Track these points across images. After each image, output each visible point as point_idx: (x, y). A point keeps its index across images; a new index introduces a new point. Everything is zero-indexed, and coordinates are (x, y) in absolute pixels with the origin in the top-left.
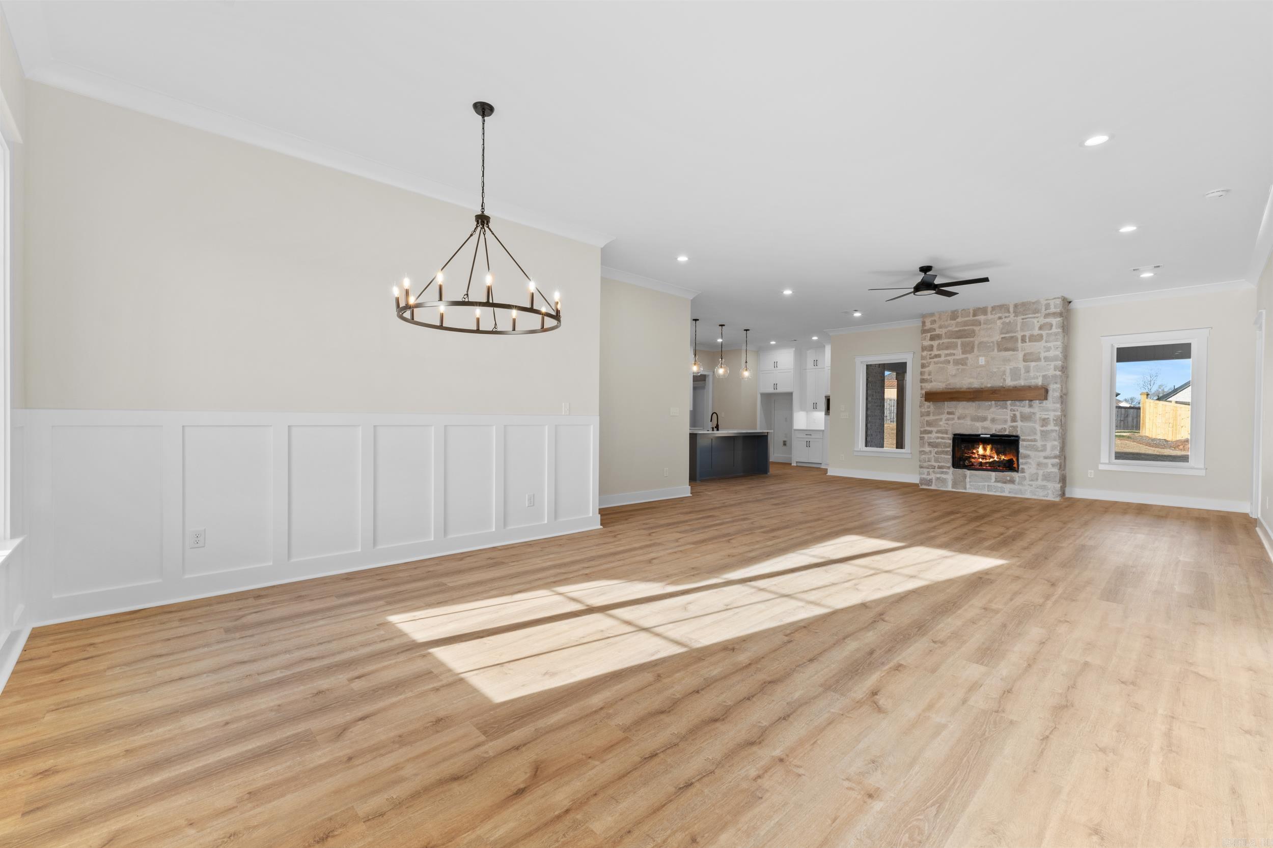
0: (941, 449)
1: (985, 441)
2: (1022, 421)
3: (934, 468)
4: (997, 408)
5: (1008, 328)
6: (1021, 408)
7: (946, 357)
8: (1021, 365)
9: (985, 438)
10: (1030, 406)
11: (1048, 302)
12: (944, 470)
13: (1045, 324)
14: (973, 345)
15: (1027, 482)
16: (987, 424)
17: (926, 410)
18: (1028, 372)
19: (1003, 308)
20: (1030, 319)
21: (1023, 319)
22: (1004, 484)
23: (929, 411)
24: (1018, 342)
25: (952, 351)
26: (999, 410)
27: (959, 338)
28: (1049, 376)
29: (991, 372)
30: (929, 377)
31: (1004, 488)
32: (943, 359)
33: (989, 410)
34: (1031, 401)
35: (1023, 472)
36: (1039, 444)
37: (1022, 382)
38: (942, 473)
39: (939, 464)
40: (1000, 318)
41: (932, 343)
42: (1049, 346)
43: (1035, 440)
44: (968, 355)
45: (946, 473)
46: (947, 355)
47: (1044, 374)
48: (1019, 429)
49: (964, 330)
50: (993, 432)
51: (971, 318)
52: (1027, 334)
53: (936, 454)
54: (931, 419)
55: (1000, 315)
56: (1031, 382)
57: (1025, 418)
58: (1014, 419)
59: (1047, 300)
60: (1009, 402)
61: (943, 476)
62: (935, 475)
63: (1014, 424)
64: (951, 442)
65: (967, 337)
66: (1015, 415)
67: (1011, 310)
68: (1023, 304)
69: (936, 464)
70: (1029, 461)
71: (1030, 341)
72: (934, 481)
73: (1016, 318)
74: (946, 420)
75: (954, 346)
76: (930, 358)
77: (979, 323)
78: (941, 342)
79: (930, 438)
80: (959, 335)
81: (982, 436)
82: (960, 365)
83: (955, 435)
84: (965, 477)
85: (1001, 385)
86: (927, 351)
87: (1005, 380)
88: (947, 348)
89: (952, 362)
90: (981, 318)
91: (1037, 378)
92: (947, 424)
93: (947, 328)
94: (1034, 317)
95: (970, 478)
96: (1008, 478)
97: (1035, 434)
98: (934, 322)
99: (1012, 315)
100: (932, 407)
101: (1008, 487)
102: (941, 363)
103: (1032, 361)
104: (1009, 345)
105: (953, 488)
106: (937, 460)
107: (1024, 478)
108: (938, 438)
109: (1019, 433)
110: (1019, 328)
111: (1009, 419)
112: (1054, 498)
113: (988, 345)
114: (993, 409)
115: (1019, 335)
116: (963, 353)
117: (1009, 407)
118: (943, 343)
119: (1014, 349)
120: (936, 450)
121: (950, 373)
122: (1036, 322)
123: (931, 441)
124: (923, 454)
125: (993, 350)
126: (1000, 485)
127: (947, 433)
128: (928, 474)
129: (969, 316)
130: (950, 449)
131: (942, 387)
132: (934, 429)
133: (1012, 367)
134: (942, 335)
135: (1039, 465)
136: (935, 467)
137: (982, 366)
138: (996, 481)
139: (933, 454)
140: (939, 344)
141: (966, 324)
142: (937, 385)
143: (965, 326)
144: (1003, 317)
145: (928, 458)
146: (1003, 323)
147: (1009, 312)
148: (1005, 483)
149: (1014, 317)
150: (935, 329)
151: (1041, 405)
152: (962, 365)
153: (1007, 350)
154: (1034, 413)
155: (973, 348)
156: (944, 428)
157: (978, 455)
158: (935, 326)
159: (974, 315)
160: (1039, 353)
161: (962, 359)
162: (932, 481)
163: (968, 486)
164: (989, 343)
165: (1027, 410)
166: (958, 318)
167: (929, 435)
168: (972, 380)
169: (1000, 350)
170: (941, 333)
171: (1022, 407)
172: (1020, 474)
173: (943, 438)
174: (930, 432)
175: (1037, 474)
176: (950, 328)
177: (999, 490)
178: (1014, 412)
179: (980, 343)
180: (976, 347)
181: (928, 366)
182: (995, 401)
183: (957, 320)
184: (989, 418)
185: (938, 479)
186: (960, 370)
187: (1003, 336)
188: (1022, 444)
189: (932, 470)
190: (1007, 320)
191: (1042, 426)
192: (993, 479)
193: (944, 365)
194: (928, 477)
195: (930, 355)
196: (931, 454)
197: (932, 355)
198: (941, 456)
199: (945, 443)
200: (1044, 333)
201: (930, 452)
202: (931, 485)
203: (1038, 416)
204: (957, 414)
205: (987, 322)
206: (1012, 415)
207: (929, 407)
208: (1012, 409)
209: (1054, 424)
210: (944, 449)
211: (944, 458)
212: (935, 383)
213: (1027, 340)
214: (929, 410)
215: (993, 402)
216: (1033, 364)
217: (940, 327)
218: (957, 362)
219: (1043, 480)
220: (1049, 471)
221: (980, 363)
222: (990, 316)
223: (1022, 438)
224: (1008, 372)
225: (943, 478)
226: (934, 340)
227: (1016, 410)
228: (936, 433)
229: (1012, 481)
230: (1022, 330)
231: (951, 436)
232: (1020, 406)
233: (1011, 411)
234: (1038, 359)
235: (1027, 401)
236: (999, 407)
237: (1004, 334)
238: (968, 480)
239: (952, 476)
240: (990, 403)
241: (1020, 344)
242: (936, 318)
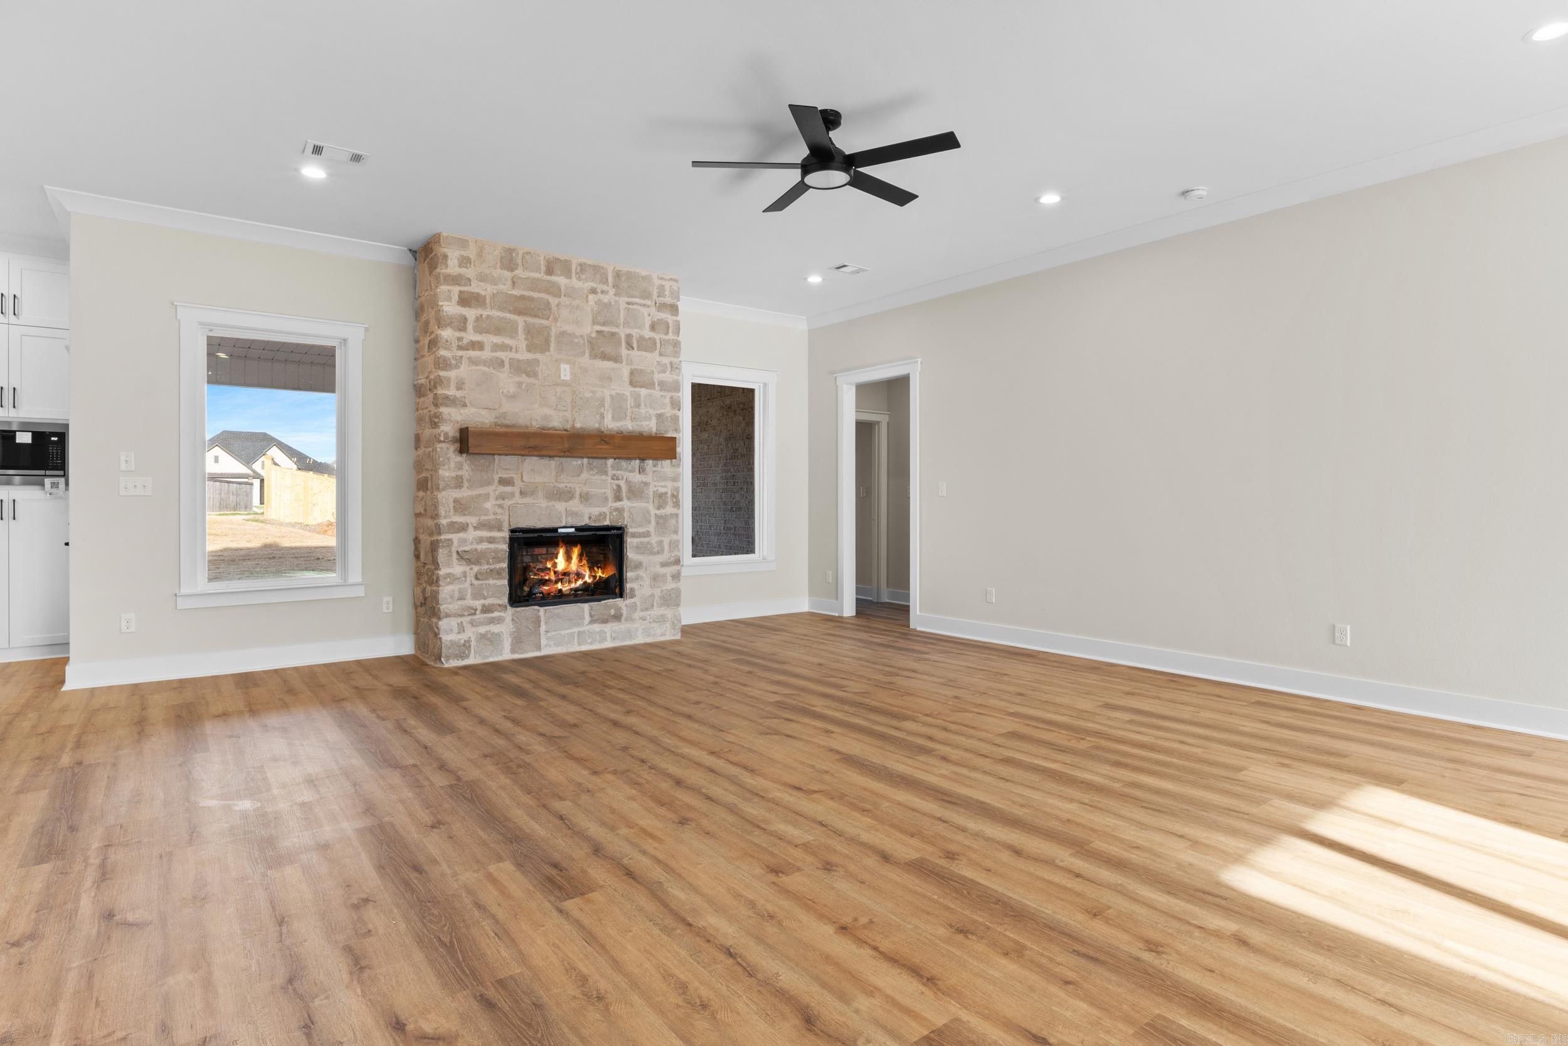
0: (486, 567)
1: (569, 541)
2: (629, 499)
3: (475, 614)
4: (591, 472)
5: (604, 315)
6: (628, 474)
7: (496, 351)
8: (627, 391)
9: (568, 535)
10: (642, 470)
11: (663, 283)
12: (496, 614)
13: (660, 321)
14: (549, 335)
15: (638, 614)
16: (575, 505)
17: (453, 474)
18: (638, 406)
19: (597, 271)
20: (639, 307)
21: (628, 303)
22: (604, 625)
23: (461, 477)
24: (621, 345)
25: (507, 341)
26: (596, 477)
27: (520, 313)
28: (667, 417)
29: (581, 398)
30: (459, 394)
31: (606, 633)
32: (486, 354)
33: (579, 475)
34: (642, 459)
35: (633, 596)
36: (654, 539)
37: (628, 426)
38: (492, 621)
39: (482, 602)
40: (594, 291)
41: (464, 311)
42: (664, 362)
43: (647, 534)
44: (538, 356)
45: (499, 621)
46: (496, 347)
47: (658, 412)
48: (626, 514)
49: (531, 299)
50: (584, 521)
51: (541, 275)
52: (635, 332)
53: (477, 578)
54: (465, 495)
55: (593, 285)
56: (642, 425)
57: (636, 492)
58: (618, 498)
59: (661, 279)
60: (610, 462)
61: (495, 628)
62: (474, 629)
63: (618, 504)
64: (505, 547)
65: (536, 316)
66: (619, 487)
67: (610, 280)
68: (630, 276)
69: (478, 604)
70: (641, 573)
71: (639, 349)
72: (473, 644)
73: (617, 298)
74: (497, 499)
75: (512, 331)
76: (460, 348)
77: (557, 293)
78: (485, 313)
79: (464, 541)
80: (523, 307)
81: (560, 530)
82: (524, 375)
83: (513, 531)
84: (537, 622)
85: (597, 425)
86: (454, 329)
87: (602, 416)
88: (498, 331)
89: (507, 364)
90: (561, 280)
91: (650, 418)
92: (501, 506)
93: (496, 284)
94: (645, 305)
95: (546, 623)
96: (613, 612)
97: (649, 522)
98: (465, 262)
99: (612, 292)
100: (466, 467)
101: (610, 628)
102: (485, 363)
103: (642, 387)
104: (609, 350)
105: (513, 651)
106: (477, 595)
107: (633, 607)
108: (481, 540)
109: (625, 521)
110: (622, 320)
111: (610, 494)
112: (674, 635)
113: (576, 341)
114: (585, 475)
115: (622, 332)
116: (530, 349)
117: (611, 472)
118: (488, 317)
119: (616, 359)
120: (476, 568)
121: (505, 391)
122: (646, 314)
123: (466, 549)
124: (450, 583)
125: (584, 353)
126: (597, 627)
127: (500, 529)
128: (461, 629)
129: (538, 270)
130: (505, 565)
131: (487, 421)
132: (472, 520)
133: (613, 393)
134: (485, 296)
135: (655, 578)
136: (476, 610)
137: (566, 384)
138: (592, 622)
139: (470, 578)
140: (478, 319)
141: (534, 285)
142: (477, 416)
143: (533, 290)
144: (599, 290)
145: (460, 591)
146: (598, 303)
147: (606, 282)
148: (605, 621)
149: (615, 295)
150: (470, 280)
151: (656, 469)
152: (528, 375)
153: (605, 357)
154: (646, 484)
155: (547, 341)
156: (492, 517)
157: (555, 573)
158: (470, 272)
159: (550, 271)
160: (653, 372)
161: (528, 362)
162: (470, 646)
163: (543, 642)
164: (576, 337)
165: (636, 478)
166: (517, 269)
167: (462, 535)
168: (547, 411)
169: (594, 356)
170: (483, 293)
171: (630, 471)
172: (629, 601)
173: (491, 540)
174: (463, 528)
175: (653, 596)
176: (501, 287)
177: (598, 638)
178: (616, 482)
179: (563, 334)
180: (553, 339)
181: (457, 367)
182: (588, 458)
183: (516, 272)
184: (578, 491)
185: (483, 637)
186: (524, 385)
187: (599, 328)
188: (630, 542)
189: (469, 618)
190: (605, 299)
191: (658, 508)
192: (587, 618)
193: (491, 370)
194: (460, 636)
195: (460, 339)
196: (465, 581)
197: (465, 341)
198: (487, 582)
199: (496, 551)
200: (657, 337)
201: (465, 574)
202: (468, 656)
203: (652, 489)
204: (519, 484)
205: (571, 293)
206: (615, 487)
207: (459, 467)
208: (614, 475)
209: (674, 503)
210: (492, 567)
211: (495, 585)
212: (473, 410)
213: (635, 346)
214: (459, 473)
215: (585, 460)
216: (643, 392)
217: (482, 278)
218: (518, 368)
219: (660, 606)
220: (669, 588)
221: (563, 377)
222: (575, 282)
223: (631, 530)
224: (608, 400)
225: (493, 633)
226: (470, 307)
227: (620, 477)
228: (476, 528)
229: (617, 617)
230: (626, 324)
231: (506, 534)
232: (626, 470)
233: (613, 479)
234: (650, 385)
235: (638, 461)
236: (596, 471)
237: (599, 324)
238: (543, 628)
239: (512, 626)
240: (579, 462)
241: (624, 351)
242: (471, 252)
